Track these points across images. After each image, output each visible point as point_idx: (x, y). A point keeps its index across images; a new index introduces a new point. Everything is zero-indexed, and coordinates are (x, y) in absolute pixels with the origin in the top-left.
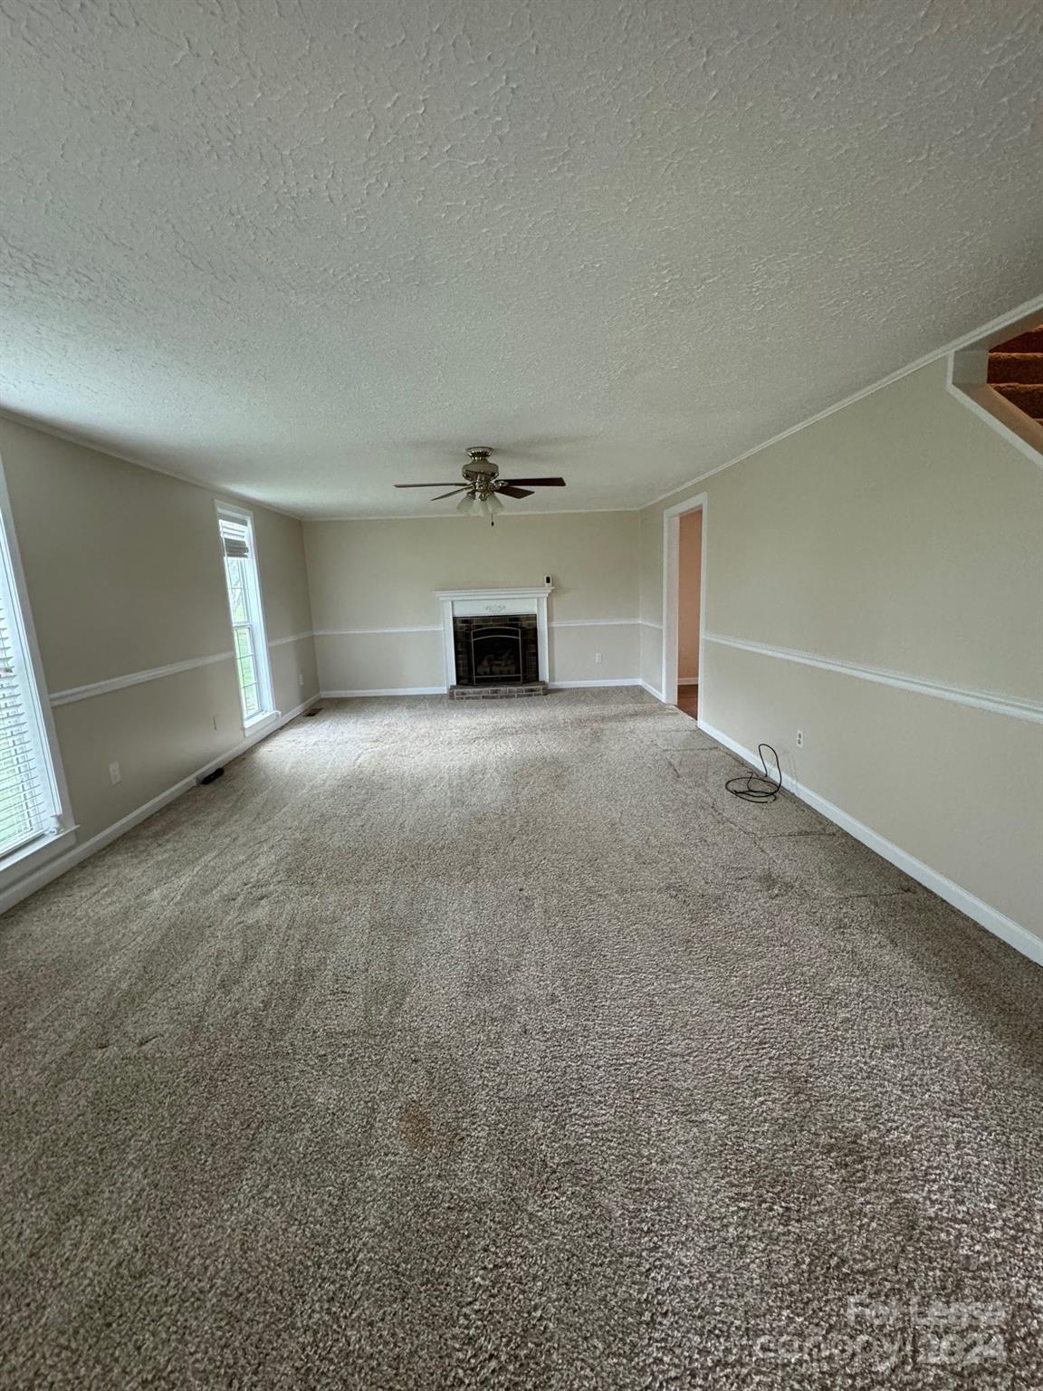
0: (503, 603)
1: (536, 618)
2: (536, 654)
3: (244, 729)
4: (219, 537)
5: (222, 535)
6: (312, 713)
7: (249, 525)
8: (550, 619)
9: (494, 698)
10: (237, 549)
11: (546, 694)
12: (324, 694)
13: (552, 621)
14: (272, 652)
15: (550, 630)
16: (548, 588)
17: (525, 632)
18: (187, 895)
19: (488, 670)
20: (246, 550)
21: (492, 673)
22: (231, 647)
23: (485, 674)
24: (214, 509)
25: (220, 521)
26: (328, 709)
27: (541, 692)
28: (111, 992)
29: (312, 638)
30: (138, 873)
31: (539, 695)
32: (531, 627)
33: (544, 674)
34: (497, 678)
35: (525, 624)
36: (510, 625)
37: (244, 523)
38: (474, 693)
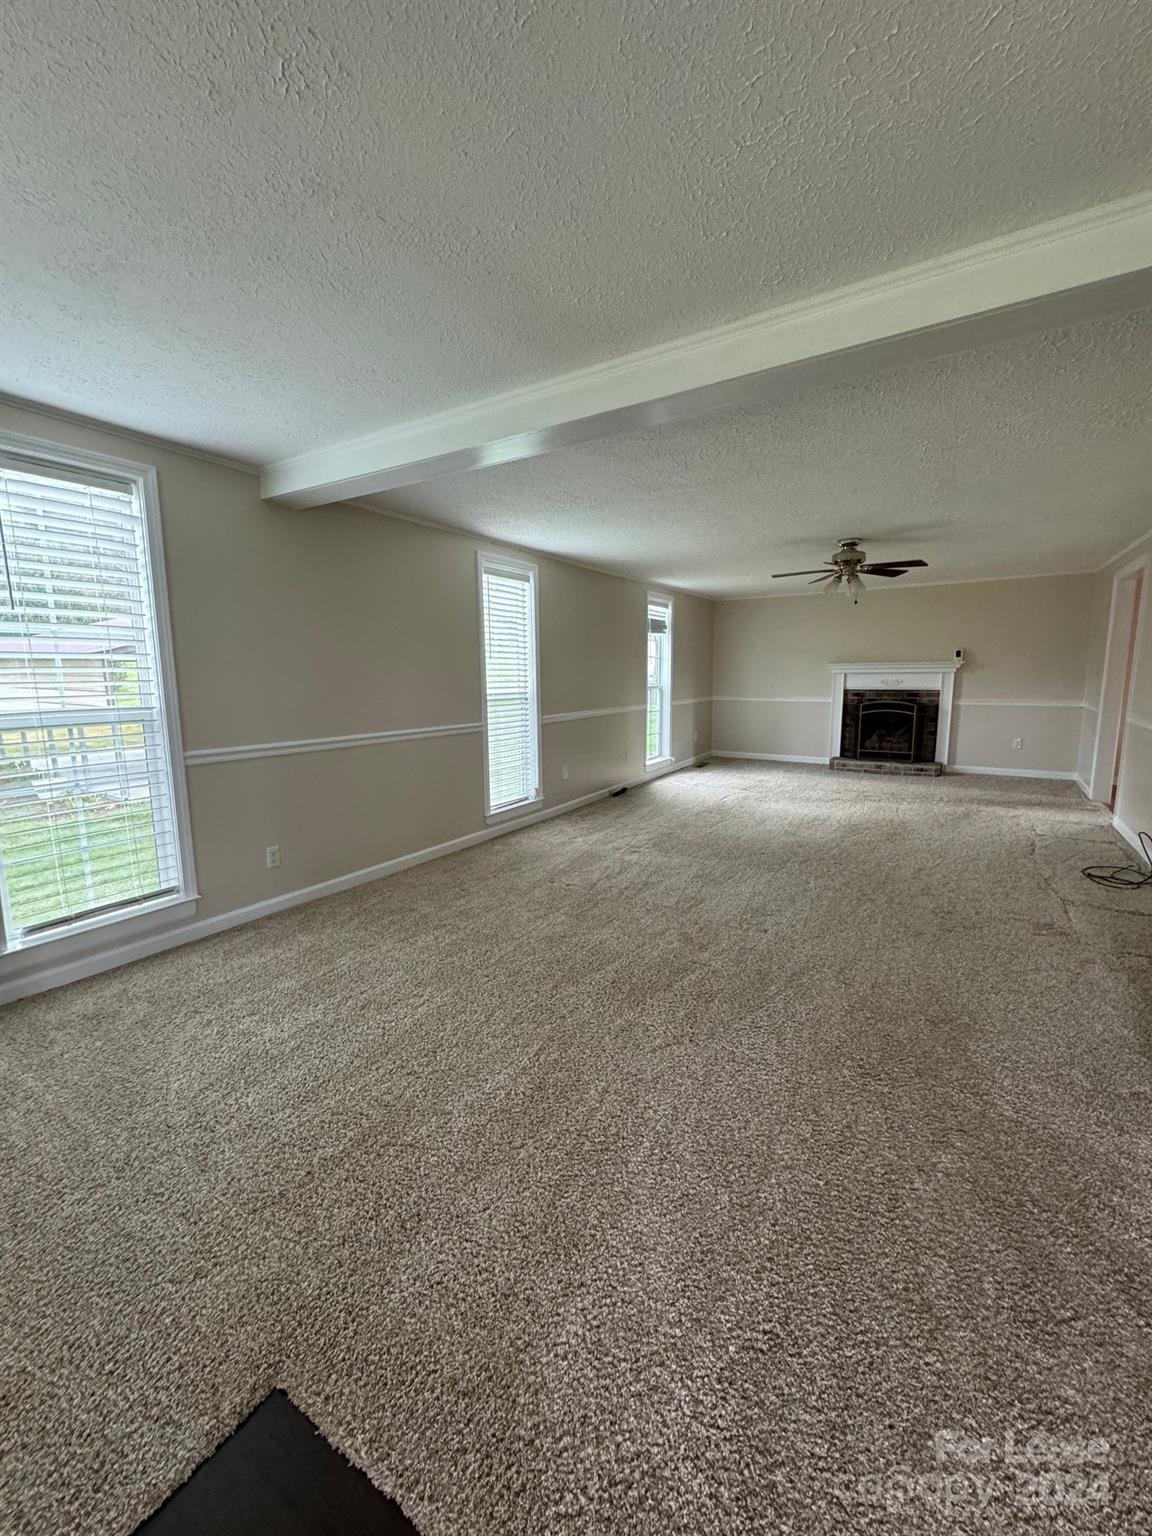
0: (903, 677)
1: (939, 696)
2: (934, 733)
3: (645, 766)
4: (647, 615)
5: (649, 617)
6: (701, 766)
7: (670, 608)
8: (956, 695)
9: (877, 773)
10: (658, 627)
11: (939, 776)
12: (715, 753)
13: (959, 698)
14: (674, 710)
15: (955, 707)
16: (958, 662)
17: (923, 708)
18: (595, 842)
19: (877, 745)
20: (665, 627)
21: (881, 748)
22: (644, 702)
23: (874, 748)
24: (646, 598)
25: (650, 607)
26: (715, 764)
27: (933, 773)
28: (555, 868)
29: (711, 702)
30: (572, 829)
31: (931, 775)
32: (932, 704)
33: (942, 754)
34: (887, 754)
35: (925, 700)
36: (908, 701)
37: (666, 606)
38: (856, 766)
